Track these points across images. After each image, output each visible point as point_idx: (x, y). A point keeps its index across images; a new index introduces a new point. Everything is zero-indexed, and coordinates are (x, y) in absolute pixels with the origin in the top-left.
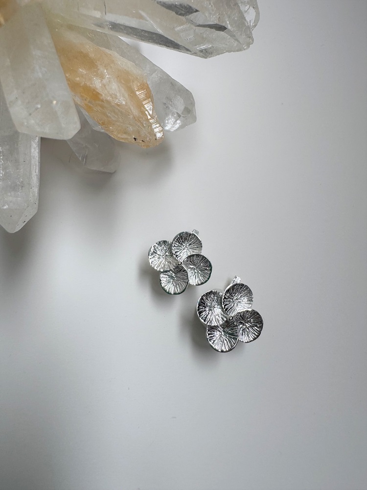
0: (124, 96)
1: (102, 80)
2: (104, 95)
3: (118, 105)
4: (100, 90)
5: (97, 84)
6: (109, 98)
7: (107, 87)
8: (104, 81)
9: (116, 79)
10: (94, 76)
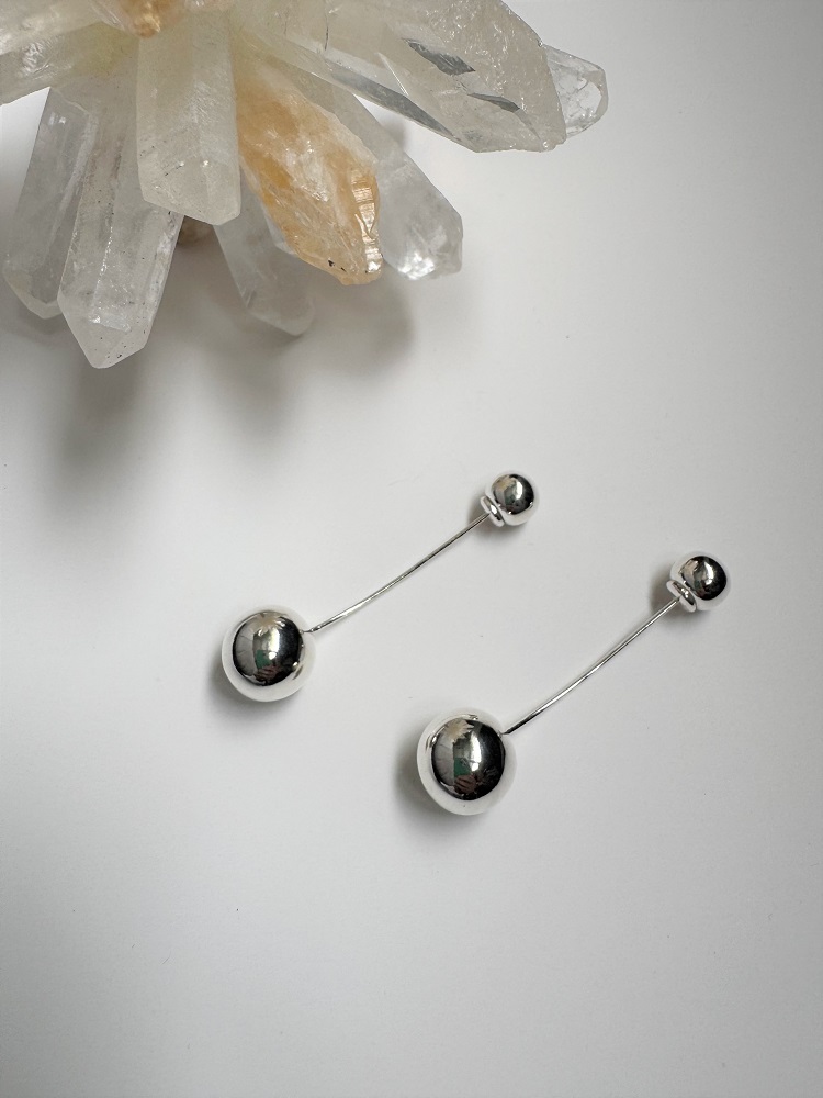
0: (328, 189)
1: (298, 155)
2: (297, 181)
3: (316, 202)
4: (291, 171)
5: (290, 160)
6: (303, 187)
7: (304, 167)
8: (302, 157)
9: (322, 158)
10: (289, 146)
